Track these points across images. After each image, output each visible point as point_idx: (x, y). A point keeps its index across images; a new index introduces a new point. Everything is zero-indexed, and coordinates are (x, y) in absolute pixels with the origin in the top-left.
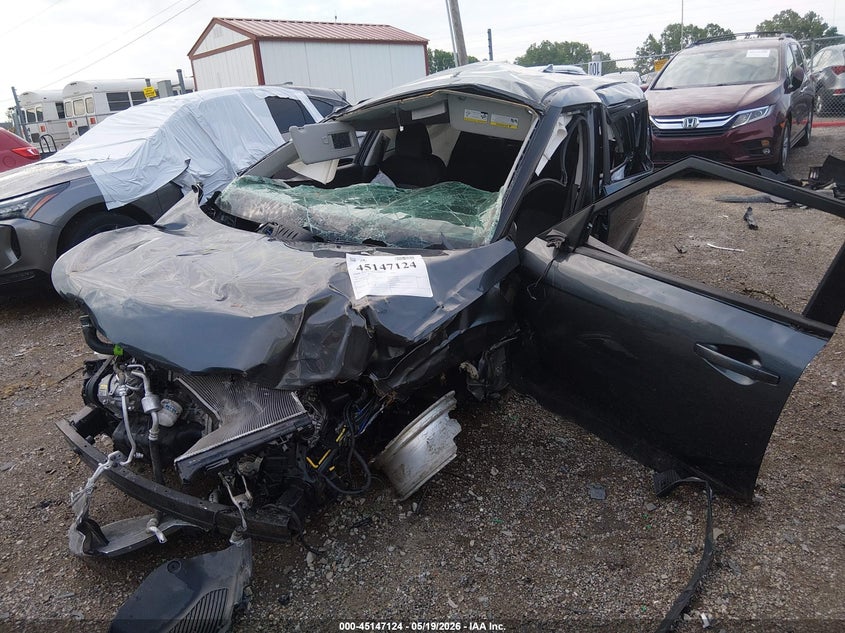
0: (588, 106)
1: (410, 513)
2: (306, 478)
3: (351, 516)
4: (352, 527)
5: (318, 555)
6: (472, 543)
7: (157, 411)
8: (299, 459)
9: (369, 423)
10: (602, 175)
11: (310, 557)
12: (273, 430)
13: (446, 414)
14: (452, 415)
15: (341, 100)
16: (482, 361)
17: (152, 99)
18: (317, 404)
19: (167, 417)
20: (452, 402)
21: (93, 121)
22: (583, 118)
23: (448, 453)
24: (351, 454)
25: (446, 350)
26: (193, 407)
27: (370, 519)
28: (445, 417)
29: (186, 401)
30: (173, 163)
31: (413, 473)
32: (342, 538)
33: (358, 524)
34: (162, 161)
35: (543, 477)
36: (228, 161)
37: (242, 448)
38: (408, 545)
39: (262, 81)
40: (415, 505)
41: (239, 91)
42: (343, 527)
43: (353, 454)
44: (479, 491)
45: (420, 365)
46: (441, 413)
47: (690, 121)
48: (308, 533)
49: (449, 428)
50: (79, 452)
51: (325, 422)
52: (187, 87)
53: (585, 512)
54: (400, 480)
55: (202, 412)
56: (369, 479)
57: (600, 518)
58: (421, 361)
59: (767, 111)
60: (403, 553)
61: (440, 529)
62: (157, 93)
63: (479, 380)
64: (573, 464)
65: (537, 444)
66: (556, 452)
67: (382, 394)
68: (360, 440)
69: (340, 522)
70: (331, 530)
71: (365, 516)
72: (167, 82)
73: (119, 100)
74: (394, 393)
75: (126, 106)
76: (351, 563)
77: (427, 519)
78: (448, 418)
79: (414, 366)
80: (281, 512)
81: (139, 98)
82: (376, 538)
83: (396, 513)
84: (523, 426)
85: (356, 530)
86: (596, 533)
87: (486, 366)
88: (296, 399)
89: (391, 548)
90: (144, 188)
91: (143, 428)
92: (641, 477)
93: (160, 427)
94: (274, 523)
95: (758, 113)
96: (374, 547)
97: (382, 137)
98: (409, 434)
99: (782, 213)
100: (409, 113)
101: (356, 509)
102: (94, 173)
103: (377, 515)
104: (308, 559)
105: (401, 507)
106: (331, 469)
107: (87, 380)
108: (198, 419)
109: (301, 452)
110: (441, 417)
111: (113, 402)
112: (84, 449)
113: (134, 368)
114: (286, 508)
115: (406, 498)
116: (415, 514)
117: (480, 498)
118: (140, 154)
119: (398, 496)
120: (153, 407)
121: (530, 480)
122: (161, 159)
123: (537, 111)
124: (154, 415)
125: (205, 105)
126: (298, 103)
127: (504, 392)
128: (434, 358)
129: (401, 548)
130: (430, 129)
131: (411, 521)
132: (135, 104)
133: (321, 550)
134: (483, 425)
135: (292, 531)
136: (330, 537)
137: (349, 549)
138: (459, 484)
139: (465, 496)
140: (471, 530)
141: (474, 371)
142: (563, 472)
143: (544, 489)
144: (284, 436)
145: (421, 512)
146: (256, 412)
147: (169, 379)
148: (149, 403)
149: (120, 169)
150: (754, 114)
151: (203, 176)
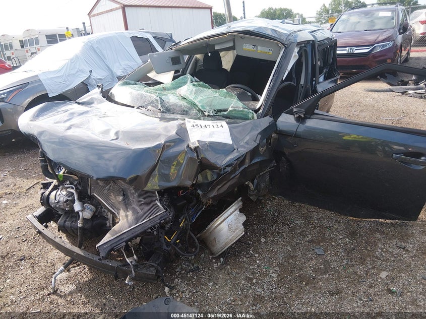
0: (308, 42)
1: (219, 264)
2: (165, 247)
3: (187, 265)
4: (189, 272)
5: (171, 288)
6: (254, 281)
7: (82, 211)
8: (161, 237)
9: (197, 216)
10: (314, 79)
11: (167, 289)
12: (148, 223)
13: (238, 210)
14: (241, 211)
15: (170, 38)
16: (256, 181)
17: (69, 38)
18: (168, 206)
19: (87, 214)
20: (241, 203)
21: (39, 49)
22: (305, 48)
23: (240, 231)
24: (188, 233)
25: (238, 176)
26: (102, 208)
27: (198, 267)
28: (237, 212)
29: (97, 204)
30: (83, 72)
31: (221, 242)
32: (183, 278)
33: (192, 271)
34: (77, 71)
35: (289, 243)
36: (112, 71)
37: (132, 236)
38: (220, 282)
39: (127, 28)
40: (222, 259)
41: (117, 33)
42: (184, 272)
43: (189, 233)
44: (255, 251)
45: (225, 184)
46: (235, 210)
47: (351, 49)
48: (165, 275)
49: (240, 218)
50: (39, 232)
51: (173, 216)
52: (88, 31)
53: (314, 262)
54: (214, 246)
55: (106, 211)
56: (198, 246)
57: (322, 266)
58: (225, 182)
59: (390, 44)
60: (217, 287)
61: (236, 273)
62: (72, 35)
63: (253, 191)
64: (305, 236)
65: (284, 224)
66: (295, 229)
67: (204, 201)
68: (193, 225)
69: (182, 269)
70: (177, 274)
71: (196, 265)
72: (78, 29)
73: (52, 39)
74: (211, 200)
75: (56, 42)
76: (190, 292)
77: (229, 267)
78: (239, 212)
79: (222, 185)
80: (152, 266)
81: (63, 37)
82: (202, 278)
83: (212, 264)
84: (276, 214)
85: (191, 273)
86: (321, 274)
87: (257, 184)
88: (159, 204)
89: (211, 284)
90: (68, 86)
91: (74, 219)
92: (342, 243)
93: (84, 219)
94: (148, 273)
95: (386, 45)
96: (201, 283)
97: (196, 59)
98: (219, 222)
99: (399, 97)
100: (213, 46)
101: (190, 261)
102: (41, 78)
103: (202, 265)
104: (166, 290)
105: (214, 260)
106: (177, 242)
107: (43, 193)
108: (105, 214)
109: (161, 233)
110: (236, 212)
111: (58, 206)
112: (42, 231)
113: (69, 187)
114: (154, 264)
115: (217, 255)
116: (222, 264)
117: (257, 255)
118: (65, 68)
119: (212, 254)
120: (80, 209)
121: (282, 245)
122: (76, 70)
123: (284, 44)
124: (80, 213)
125: (99, 41)
126: (148, 40)
127: (264, 196)
128: (231, 181)
129: (216, 284)
130: (222, 54)
131: (220, 268)
132: (61, 41)
133: (173, 285)
134: (254, 214)
135: (158, 276)
136: (177, 278)
137: (188, 284)
138: (244, 247)
139: (248, 254)
140: (253, 273)
141: (252, 187)
142: (300, 240)
143: (290, 249)
144: (154, 226)
145: (225, 263)
146: (138, 213)
147: (89, 194)
148: (77, 207)
149: (55, 76)
150: (384, 46)
151: (99, 79)
